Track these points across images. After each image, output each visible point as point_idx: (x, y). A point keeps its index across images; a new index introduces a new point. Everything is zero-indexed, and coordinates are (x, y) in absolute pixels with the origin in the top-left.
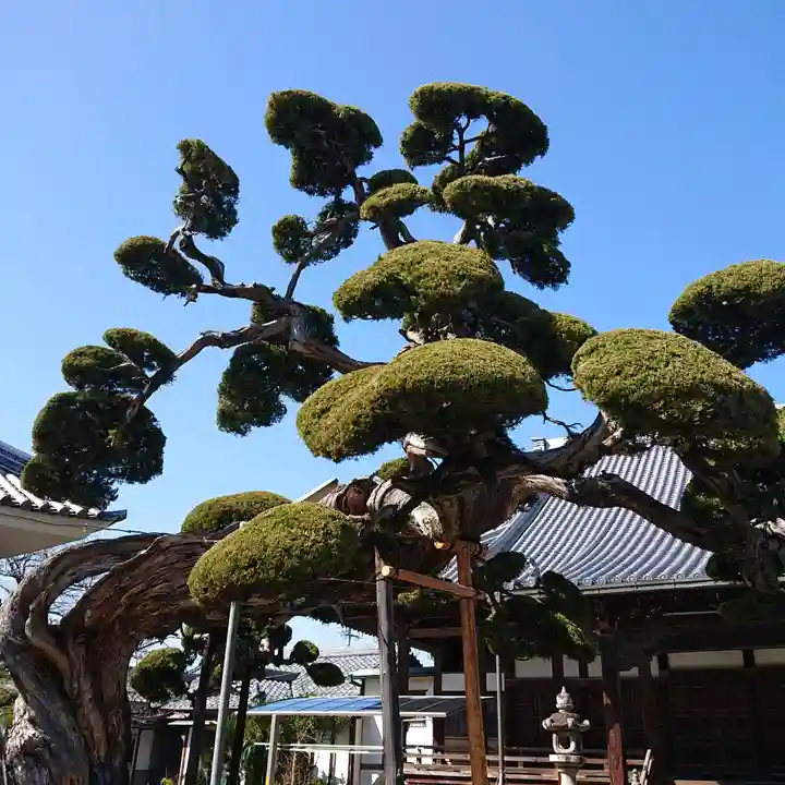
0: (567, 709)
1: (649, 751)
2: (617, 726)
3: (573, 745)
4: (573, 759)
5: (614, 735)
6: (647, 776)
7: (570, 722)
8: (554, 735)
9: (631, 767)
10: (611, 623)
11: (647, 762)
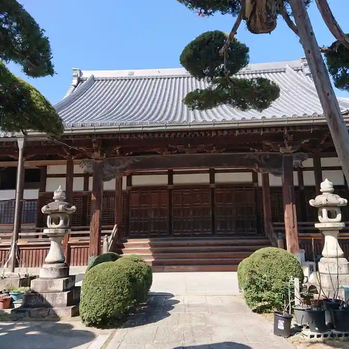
0: (60, 199)
1: (116, 225)
2: (98, 212)
3: (61, 222)
4: (60, 231)
5: (96, 217)
6: (113, 238)
7: (61, 207)
8: (49, 217)
9: (104, 234)
10: (102, 155)
11: (114, 231)
